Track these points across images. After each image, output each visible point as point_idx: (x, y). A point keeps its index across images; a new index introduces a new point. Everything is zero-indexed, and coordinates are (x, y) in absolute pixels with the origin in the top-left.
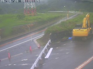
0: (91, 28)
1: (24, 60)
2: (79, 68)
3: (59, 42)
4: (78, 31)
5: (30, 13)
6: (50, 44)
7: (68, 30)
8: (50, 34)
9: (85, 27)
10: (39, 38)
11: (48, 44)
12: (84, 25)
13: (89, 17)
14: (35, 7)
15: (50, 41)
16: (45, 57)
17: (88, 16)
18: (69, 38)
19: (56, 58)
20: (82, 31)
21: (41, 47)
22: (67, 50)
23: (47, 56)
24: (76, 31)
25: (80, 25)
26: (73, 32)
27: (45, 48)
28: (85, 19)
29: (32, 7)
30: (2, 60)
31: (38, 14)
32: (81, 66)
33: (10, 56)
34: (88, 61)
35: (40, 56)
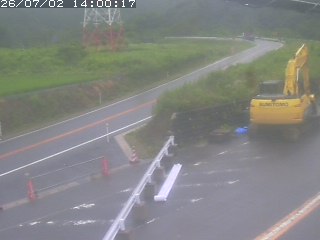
0: (312, 96)
1: (84, 206)
2: (271, 234)
3: (202, 145)
4: (268, 104)
5: (104, 44)
6: (171, 149)
7: (234, 102)
8: (174, 116)
9: (292, 92)
10: (134, 130)
11: (165, 150)
12: (290, 85)
13: (307, 56)
14: (121, 23)
15: (171, 139)
16: (156, 198)
17: (304, 54)
18: (239, 130)
19: (194, 201)
20: (282, 104)
21: (143, 161)
22: (230, 170)
23: (163, 194)
24: (261, 104)
25: (274, 86)
26: (252, 110)
27: (153, 164)
28: (292, 63)
29: (110, 22)
30: (7, 206)
31: (132, 45)
32: (277, 229)
33: (36, 193)
34: (302, 211)
35: (137, 193)
